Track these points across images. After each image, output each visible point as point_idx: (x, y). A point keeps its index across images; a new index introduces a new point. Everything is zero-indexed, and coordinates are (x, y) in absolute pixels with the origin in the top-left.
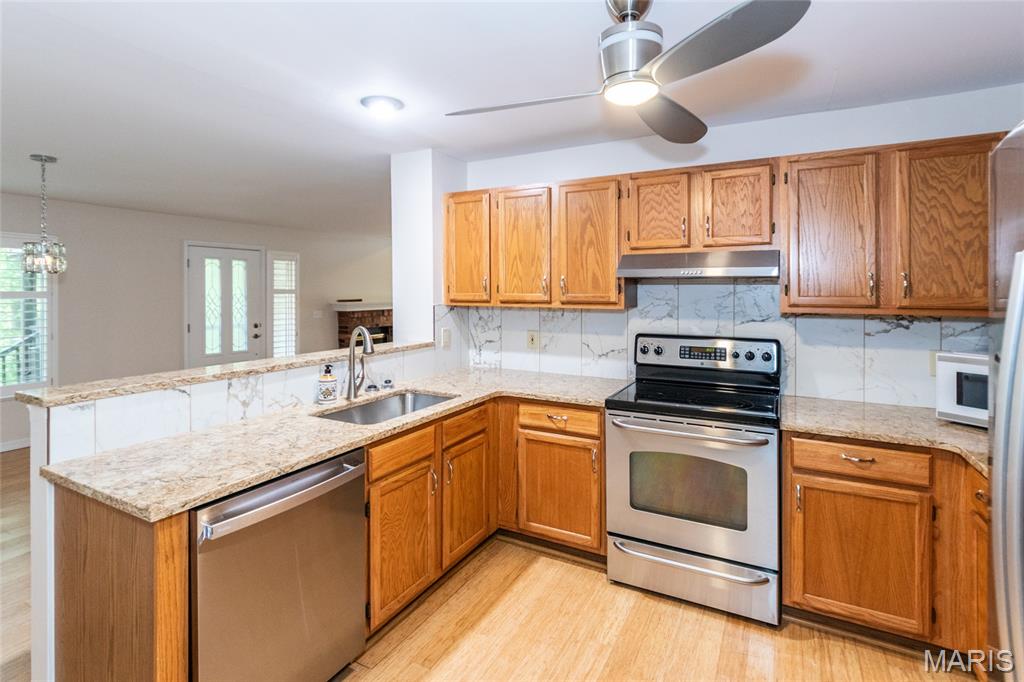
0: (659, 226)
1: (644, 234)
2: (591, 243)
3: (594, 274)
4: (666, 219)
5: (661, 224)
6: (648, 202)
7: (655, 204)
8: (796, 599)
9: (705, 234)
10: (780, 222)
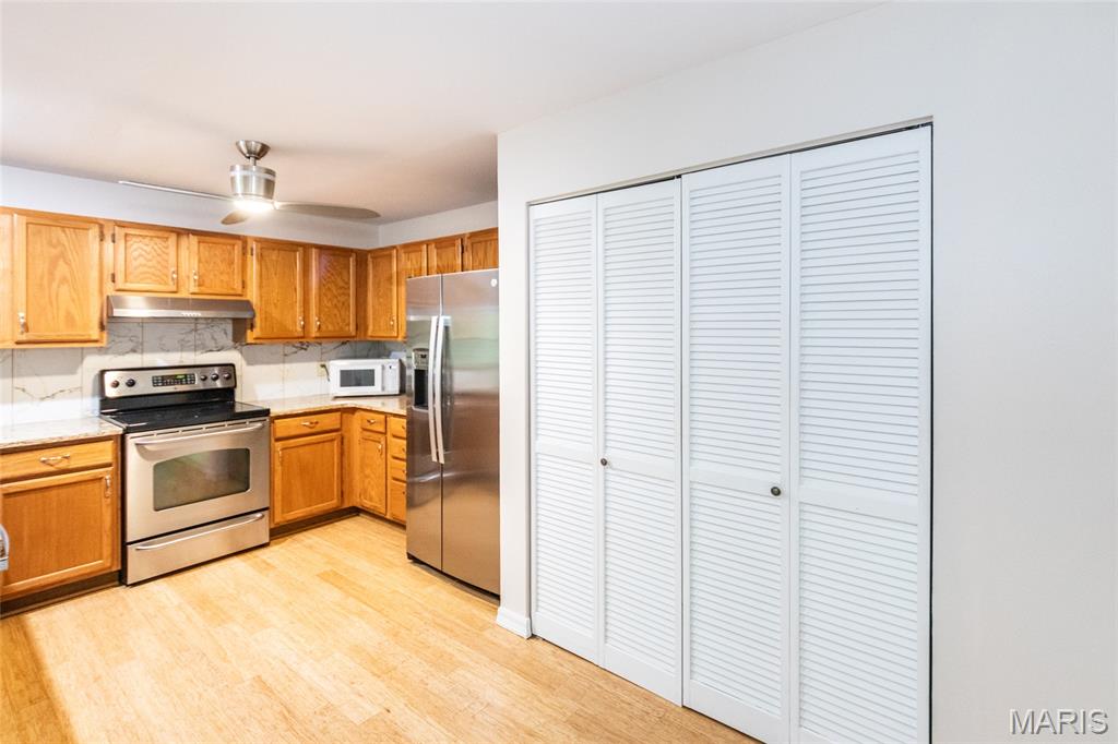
0: (147, 272)
2: (64, 281)
3: (68, 313)
4: (154, 267)
5: (149, 270)
6: (136, 250)
7: (143, 253)
8: (277, 520)
9: (192, 283)
10: (248, 282)
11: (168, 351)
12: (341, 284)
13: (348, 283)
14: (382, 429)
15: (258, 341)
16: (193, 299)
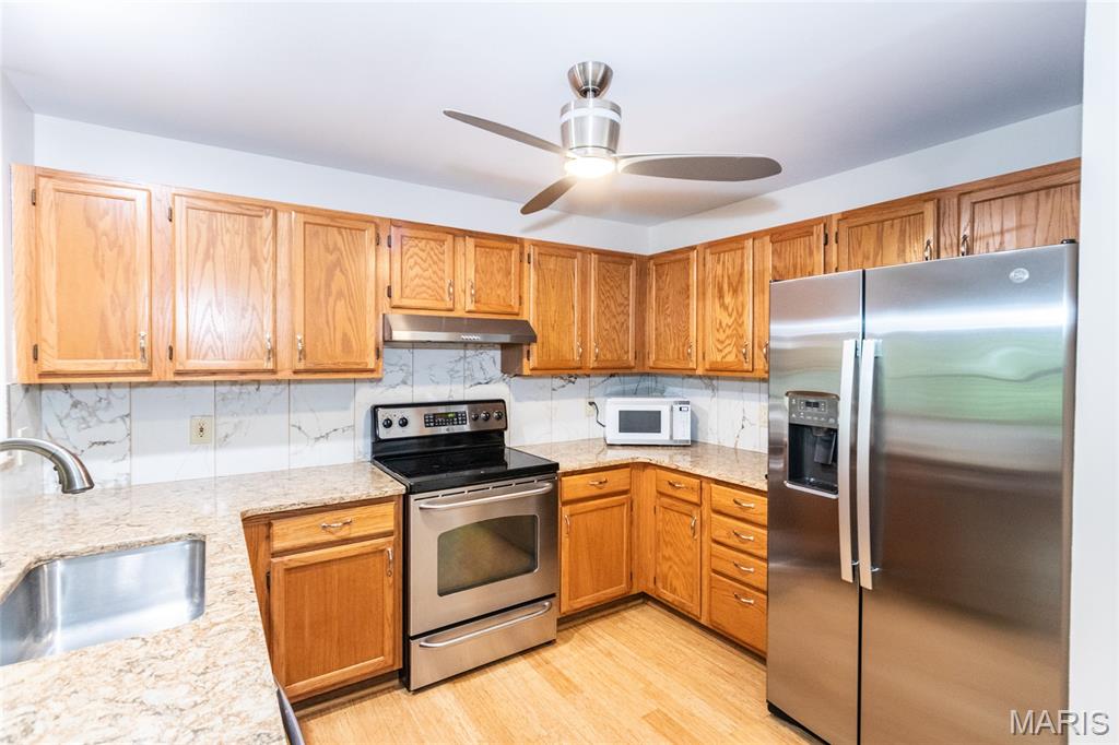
0: (424, 285)
1: (407, 291)
2: (340, 294)
3: (345, 335)
4: (430, 278)
5: (426, 282)
6: (411, 257)
7: (419, 261)
8: (563, 610)
9: (469, 300)
10: (525, 297)
11: (438, 383)
12: (620, 300)
13: (627, 299)
14: (695, 499)
15: (535, 372)
16: (469, 319)
